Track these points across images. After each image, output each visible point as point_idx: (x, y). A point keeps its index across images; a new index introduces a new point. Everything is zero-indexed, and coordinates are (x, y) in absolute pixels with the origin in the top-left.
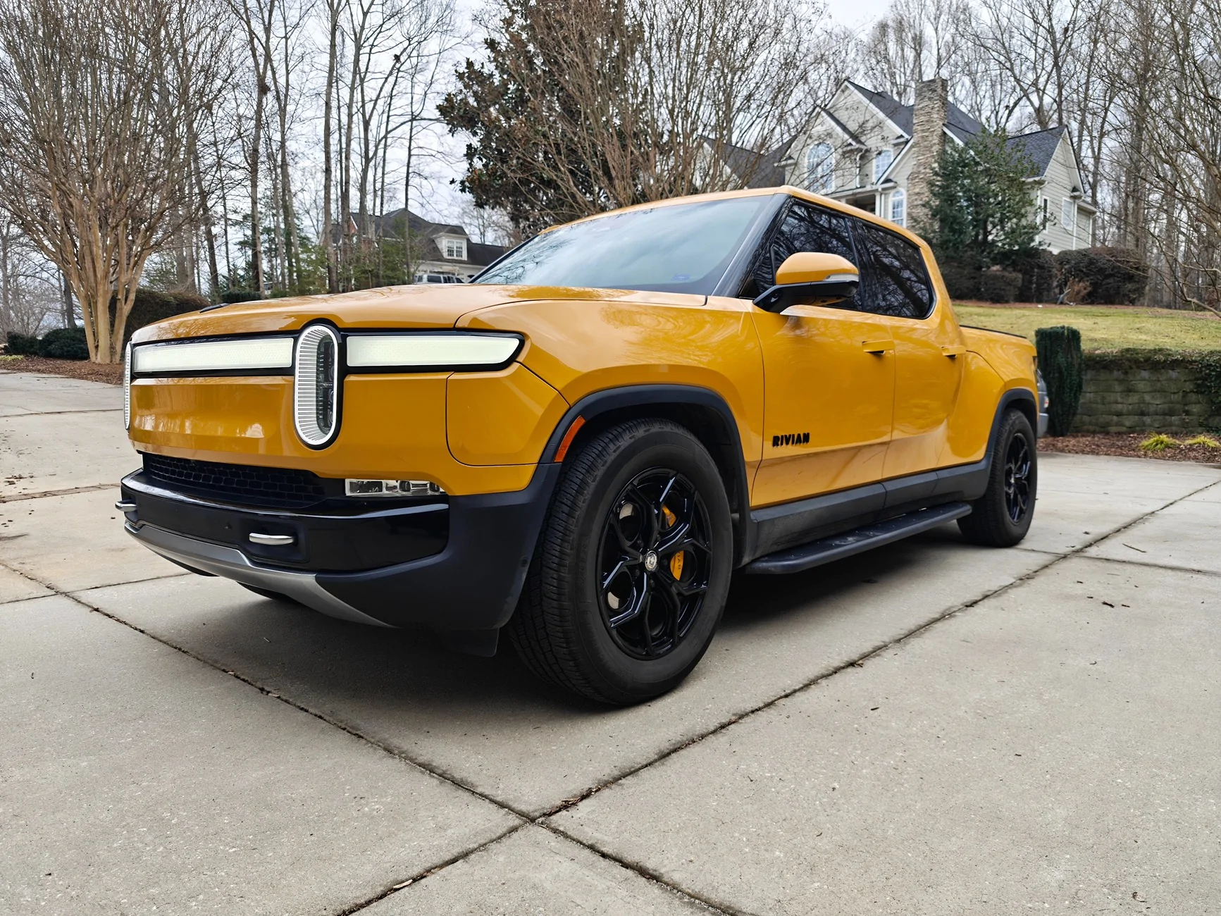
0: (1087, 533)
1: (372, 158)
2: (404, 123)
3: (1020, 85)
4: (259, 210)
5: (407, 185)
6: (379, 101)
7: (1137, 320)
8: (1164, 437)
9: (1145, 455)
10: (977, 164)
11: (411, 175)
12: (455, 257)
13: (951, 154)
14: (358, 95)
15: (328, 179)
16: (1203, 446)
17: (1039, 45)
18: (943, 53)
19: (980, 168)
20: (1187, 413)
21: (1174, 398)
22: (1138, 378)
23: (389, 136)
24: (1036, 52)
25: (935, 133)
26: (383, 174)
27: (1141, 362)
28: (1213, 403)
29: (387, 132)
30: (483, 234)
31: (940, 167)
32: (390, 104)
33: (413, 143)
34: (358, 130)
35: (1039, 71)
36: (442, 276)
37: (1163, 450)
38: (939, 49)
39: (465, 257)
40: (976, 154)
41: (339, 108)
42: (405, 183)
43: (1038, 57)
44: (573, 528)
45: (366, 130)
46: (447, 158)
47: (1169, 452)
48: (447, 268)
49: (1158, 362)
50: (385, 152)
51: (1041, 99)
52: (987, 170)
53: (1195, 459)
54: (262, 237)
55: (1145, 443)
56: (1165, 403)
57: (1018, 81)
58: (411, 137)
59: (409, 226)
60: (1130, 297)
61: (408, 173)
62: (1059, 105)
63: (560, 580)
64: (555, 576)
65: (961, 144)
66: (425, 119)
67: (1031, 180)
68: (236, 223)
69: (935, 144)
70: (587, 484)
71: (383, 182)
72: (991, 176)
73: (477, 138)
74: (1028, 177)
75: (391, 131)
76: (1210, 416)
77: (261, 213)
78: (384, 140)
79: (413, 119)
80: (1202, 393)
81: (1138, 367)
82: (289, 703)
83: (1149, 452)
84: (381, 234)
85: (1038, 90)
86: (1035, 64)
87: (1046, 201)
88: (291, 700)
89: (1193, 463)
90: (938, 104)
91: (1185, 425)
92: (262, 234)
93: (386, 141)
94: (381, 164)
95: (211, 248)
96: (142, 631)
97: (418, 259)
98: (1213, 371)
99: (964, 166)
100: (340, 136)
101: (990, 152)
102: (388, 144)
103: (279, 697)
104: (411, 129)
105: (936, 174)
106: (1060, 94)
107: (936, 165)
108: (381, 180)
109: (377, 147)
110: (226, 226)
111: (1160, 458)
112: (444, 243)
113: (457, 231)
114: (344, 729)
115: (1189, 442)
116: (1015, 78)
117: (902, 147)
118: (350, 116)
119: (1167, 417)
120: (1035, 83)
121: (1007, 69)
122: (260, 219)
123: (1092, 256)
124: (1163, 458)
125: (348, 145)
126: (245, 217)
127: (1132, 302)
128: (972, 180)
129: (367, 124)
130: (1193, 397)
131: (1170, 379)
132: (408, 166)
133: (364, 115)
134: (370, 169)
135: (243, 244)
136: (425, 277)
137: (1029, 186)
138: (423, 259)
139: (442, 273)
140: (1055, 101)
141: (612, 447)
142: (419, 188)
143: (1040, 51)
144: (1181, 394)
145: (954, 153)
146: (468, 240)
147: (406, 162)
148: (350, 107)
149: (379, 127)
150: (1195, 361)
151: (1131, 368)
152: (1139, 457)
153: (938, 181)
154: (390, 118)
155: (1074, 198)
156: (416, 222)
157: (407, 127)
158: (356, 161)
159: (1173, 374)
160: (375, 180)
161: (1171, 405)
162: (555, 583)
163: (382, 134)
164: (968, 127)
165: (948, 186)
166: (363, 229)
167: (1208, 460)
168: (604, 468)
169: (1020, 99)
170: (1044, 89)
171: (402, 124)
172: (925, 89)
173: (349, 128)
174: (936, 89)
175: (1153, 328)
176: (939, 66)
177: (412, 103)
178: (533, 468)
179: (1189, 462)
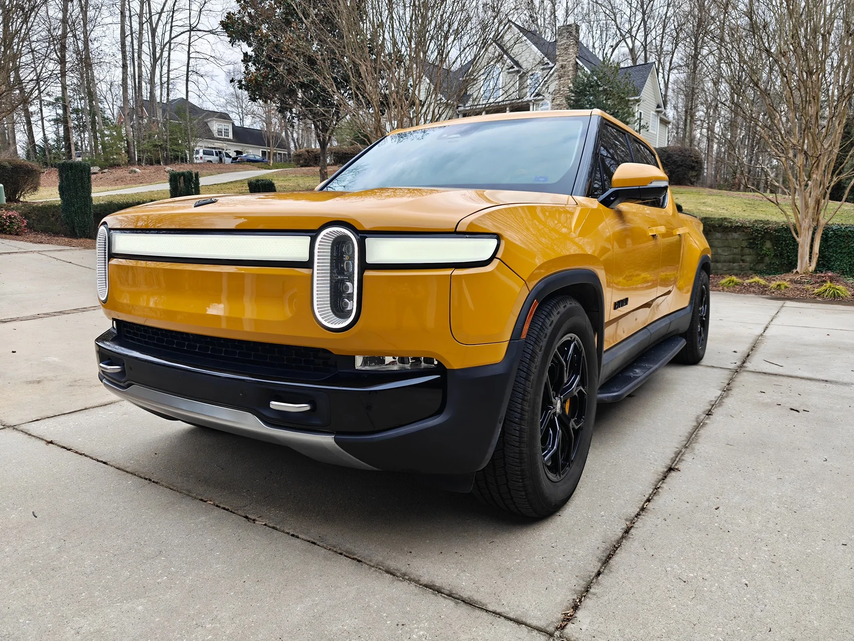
0: (735, 352)
1: (159, 58)
2: (184, 32)
3: (620, 32)
4: (68, 94)
5: (187, 80)
6: (163, 14)
7: (701, 197)
8: (734, 278)
9: (723, 290)
10: (599, 86)
11: (190, 73)
12: (223, 137)
13: (582, 78)
14: (146, 8)
15: (125, 72)
16: (757, 283)
17: (633, 5)
18: (570, 5)
19: (601, 89)
20: (743, 261)
21: (735, 251)
22: (714, 237)
23: (172, 41)
24: (631, 10)
25: (571, 63)
26: (169, 71)
27: (716, 227)
28: (759, 255)
29: (171, 39)
30: (242, 120)
31: (575, 87)
32: (172, 16)
33: (191, 49)
34: (147, 36)
35: (633, 23)
36: (214, 150)
37: (734, 287)
38: (567, 3)
39: (231, 136)
40: (598, 79)
41: (130, 17)
42: (185, 78)
43: (632, 13)
44: (529, 389)
45: (153, 36)
46: (218, 61)
47: (738, 288)
48: (218, 144)
49: (727, 227)
50: (169, 54)
51: (633, 42)
52: (605, 90)
53: (754, 292)
54: (72, 116)
55: (723, 281)
56: (730, 255)
57: (619, 29)
58: (190, 44)
59: (190, 112)
60: (690, 181)
61: (188, 71)
62: (645, 48)
63: (521, 431)
64: (517, 428)
65: (589, 72)
66: (200, 31)
67: (633, 98)
68: (49, 104)
69: (570, 70)
70: (536, 353)
71: (168, 77)
72: (608, 94)
73: (252, 49)
74: (632, 96)
75: (174, 38)
76: (757, 263)
77: (70, 97)
78: (168, 45)
79: (191, 30)
80: (753, 248)
81: (715, 231)
82: (277, 529)
83: (725, 288)
84: (168, 118)
85: (631, 36)
86: (630, 18)
87: (641, 113)
88: (278, 527)
89: (753, 295)
90: (572, 42)
91: (742, 269)
92: (71, 113)
93: (170, 46)
94: (166, 63)
95: (29, 123)
96: (105, 463)
97: (196, 137)
98: (759, 234)
99: (590, 87)
100: (132, 39)
101: (607, 78)
102: (172, 48)
103: (265, 525)
104: (190, 38)
105: (572, 91)
106: (646, 39)
107: (571, 85)
108: (166, 75)
109: (162, 50)
110: (41, 106)
111: (732, 292)
112: (215, 126)
113: (224, 117)
114: (341, 554)
115: (748, 281)
116: (617, 27)
117: (548, 71)
118: (141, 24)
119: (731, 264)
120: (630, 31)
121: (613, 20)
122: (70, 101)
123: (669, 152)
124: (734, 292)
125: (140, 47)
126: (57, 99)
127: (692, 184)
128: (595, 98)
129: (154, 31)
130: (747, 251)
131: (733, 239)
132: (188, 66)
133: (151, 24)
134: (157, 67)
135: (56, 121)
136: (201, 151)
137: (632, 103)
138: (200, 137)
139: (215, 148)
140: (642, 45)
141: (548, 322)
142: (196, 83)
143: (634, 10)
144: (740, 248)
145: (584, 77)
146: (233, 124)
147: (186, 62)
148: (140, 16)
149: (163, 34)
150: (749, 227)
151: (710, 231)
152: (720, 291)
153: (573, 96)
154: (173, 28)
155: (658, 112)
156: (194, 110)
157: (186, 35)
158: (146, 59)
159: (736, 235)
160: (161, 76)
161: (734, 256)
162: (517, 433)
163: (167, 39)
164: (591, 59)
165: (579, 100)
166: (152, 113)
167: (762, 293)
168: (546, 339)
169: (620, 41)
170: (636, 36)
171: (182, 33)
172: (564, 31)
173: (141, 33)
174: (571, 31)
175: (713, 203)
176: (567, 15)
177: (190, 17)
178: (506, 344)
179: (751, 295)
